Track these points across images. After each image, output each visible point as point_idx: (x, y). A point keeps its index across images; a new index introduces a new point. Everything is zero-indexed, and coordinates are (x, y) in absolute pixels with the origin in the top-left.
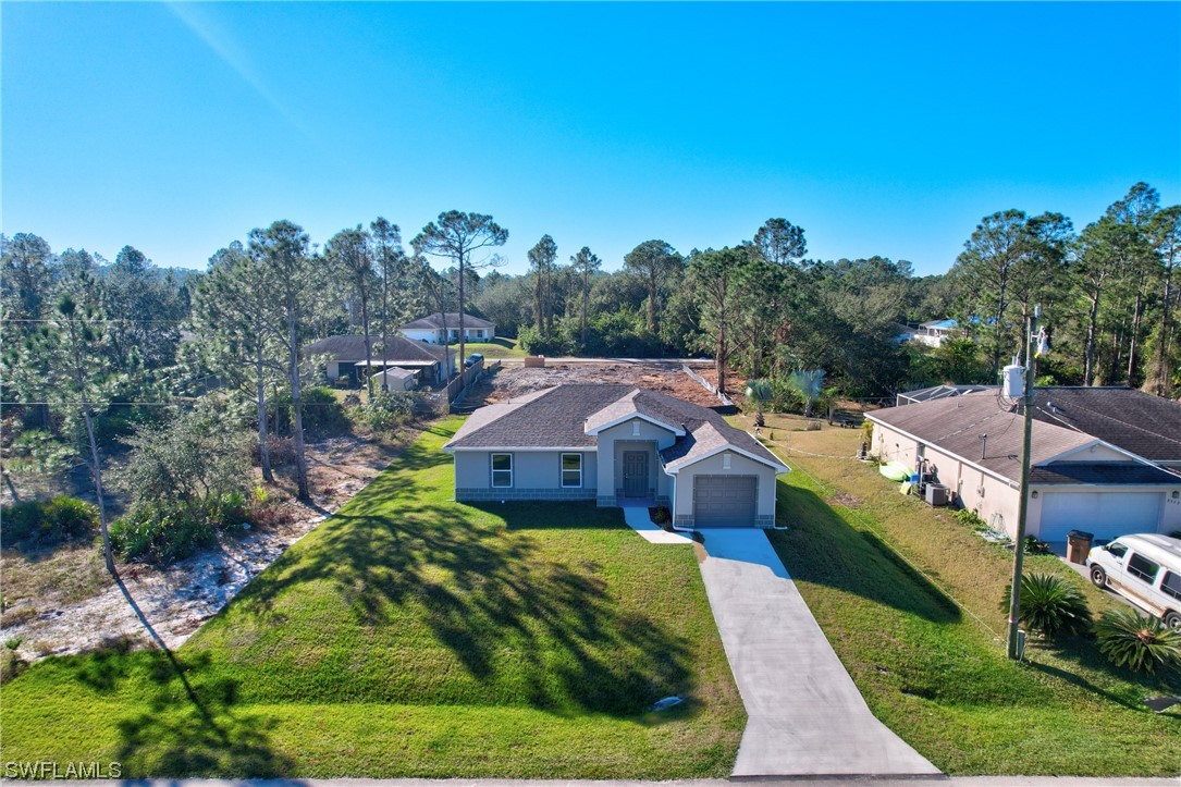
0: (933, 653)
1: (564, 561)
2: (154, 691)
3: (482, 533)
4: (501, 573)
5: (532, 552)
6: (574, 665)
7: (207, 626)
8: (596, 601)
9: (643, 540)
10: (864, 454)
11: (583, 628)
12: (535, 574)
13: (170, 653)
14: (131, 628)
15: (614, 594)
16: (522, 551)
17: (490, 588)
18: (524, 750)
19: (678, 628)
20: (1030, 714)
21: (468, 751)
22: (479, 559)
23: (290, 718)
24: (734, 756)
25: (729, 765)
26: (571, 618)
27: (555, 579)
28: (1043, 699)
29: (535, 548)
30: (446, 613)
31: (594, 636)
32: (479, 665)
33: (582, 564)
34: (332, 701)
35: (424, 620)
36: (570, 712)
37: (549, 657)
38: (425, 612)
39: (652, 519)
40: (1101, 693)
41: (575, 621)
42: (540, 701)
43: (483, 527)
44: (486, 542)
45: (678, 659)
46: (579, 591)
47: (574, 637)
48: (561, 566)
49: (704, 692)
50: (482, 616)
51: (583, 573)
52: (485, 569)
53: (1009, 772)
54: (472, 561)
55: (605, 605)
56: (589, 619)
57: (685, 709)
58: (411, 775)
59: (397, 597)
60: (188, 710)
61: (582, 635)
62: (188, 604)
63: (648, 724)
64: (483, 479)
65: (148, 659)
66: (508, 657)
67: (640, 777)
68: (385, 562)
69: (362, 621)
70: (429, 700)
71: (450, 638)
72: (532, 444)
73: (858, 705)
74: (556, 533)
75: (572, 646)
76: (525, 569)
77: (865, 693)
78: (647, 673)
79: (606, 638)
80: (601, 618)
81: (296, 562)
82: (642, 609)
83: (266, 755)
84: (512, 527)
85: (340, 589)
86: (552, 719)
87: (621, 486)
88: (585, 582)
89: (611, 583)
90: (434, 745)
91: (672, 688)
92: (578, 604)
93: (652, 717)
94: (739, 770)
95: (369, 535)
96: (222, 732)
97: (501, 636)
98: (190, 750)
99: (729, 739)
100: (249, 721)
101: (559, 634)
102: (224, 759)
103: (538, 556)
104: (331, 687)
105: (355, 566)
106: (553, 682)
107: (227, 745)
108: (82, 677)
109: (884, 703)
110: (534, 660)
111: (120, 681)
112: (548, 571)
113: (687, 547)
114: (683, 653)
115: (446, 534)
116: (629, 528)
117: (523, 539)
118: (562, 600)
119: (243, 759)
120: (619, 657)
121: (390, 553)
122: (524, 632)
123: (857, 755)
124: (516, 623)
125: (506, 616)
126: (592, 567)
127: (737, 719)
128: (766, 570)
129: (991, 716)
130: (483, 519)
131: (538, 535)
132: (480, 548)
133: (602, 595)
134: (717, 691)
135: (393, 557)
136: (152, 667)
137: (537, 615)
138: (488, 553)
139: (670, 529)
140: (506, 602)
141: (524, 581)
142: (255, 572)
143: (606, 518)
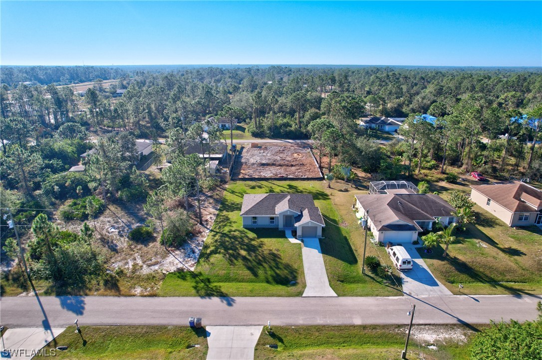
0: (347, 272)
1: (271, 249)
2: (194, 280)
3: (252, 240)
4: (258, 252)
5: (264, 246)
6: (274, 275)
7: (196, 265)
8: (279, 260)
9: (290, 242)
10: (354, 207)
11: (276, 266)
12: (265, 252)
13: (193, 272)
14: (180, 266)
15: (282, 258)
16: (261, 245)
17: (256, 256)
18: (266, 292)
19: (295, 266)
20: (360, 285)
21: (257, 292)
22: (252, 248)
23: (223, 286)
24: (303, 293)
25: (302, 295)
26: (273, 264)
27: (269, 254)
28: (365, 282)
29: (265, 245)
30: (247, 263)
31: (278, 268)
32: (255, 274)
33: (276, 250)
34: (229, 282)
35: (243, 265)
36: (274, 284)
37: (269, 273)
38: (243, 263)
39: (292, 235)
40: (376, 281)
42: (268, 282)
43: (251, 237)
44: (253, 242)
45: (295, 274)
46: (275, 257)
47: (274, 268)
48: (270, 250)
49: (299, 280)
50: (254, 263)
51: (276, 252)
52: (254, 251)
53: (349, 296)
54: (251, 249)
55: (281, 261)
56: (277, 264)
57: (294, 284)
58: (248, 296)
59: (236, 259)
60: (203, 284)
61: (276, 268)
62: (189, 259)
63: (288, 287)
64: (250, 223)
65: (189, 273)
66: (261, 272)
67: (287, 297)
68: (231, 249)
69: (231, 265)
70: (247, 282)
71: (249, 268)
72: (262, 214)
73: (327, 283)
74: (269, 239)
75: (274, 270)
76: (263, 251)
77: (329, 281)
78: (289, 276)
79: (281, 269)
80: (280, 264)
81: (209, 247)
82: (288, 262)
83: (222, 292)
84: (259, 237)
85: (223, 257)
86: (271, 286)
87: (285, 224)
88: (276, 255)
89: (282, 255)
90: (251, 291)
91: (293, 280)
92: (274, 260)
93: (289, 285)
96: (212, 288)
97: (259, 268)
98: (208, 292)
99: (302, 290)
100: (215, 286)
101: (271, 267)
102: (215, 294)
103: (265, 247)
104: (228, 279)
106: (270, 279)
107: (214, 291)
108: (178, 277)
109: (332, 283)
110: (266, 273)
111: (187, 278)
112: (268, 252)
113: (300, 244)
114: (296, 272)
115: (243, 240)
116: (287, 238)
117: (261, 241)
118: (272, 260)
119: (218, 294)
120: (283, 273)
121: (231, 246)
122: (264, 267)
123: (324, 293)
124: (262, 265)
125: (259, 263)
126: (278, 250)
127: (305, 286)
128: (317, 251)
129: (353, 286)
130: (251, 235)
131: (265, 240)
132: (252, 244)
133: (280, 258)
134: (302, 280)
135: (233, 248)
136: (191, 275)
137: (265, 262)
138: (253, 246)
139: (296, 238)
140: (259, 260)
141: (263, 254)
142: (200, 250)
143: (281, 234)
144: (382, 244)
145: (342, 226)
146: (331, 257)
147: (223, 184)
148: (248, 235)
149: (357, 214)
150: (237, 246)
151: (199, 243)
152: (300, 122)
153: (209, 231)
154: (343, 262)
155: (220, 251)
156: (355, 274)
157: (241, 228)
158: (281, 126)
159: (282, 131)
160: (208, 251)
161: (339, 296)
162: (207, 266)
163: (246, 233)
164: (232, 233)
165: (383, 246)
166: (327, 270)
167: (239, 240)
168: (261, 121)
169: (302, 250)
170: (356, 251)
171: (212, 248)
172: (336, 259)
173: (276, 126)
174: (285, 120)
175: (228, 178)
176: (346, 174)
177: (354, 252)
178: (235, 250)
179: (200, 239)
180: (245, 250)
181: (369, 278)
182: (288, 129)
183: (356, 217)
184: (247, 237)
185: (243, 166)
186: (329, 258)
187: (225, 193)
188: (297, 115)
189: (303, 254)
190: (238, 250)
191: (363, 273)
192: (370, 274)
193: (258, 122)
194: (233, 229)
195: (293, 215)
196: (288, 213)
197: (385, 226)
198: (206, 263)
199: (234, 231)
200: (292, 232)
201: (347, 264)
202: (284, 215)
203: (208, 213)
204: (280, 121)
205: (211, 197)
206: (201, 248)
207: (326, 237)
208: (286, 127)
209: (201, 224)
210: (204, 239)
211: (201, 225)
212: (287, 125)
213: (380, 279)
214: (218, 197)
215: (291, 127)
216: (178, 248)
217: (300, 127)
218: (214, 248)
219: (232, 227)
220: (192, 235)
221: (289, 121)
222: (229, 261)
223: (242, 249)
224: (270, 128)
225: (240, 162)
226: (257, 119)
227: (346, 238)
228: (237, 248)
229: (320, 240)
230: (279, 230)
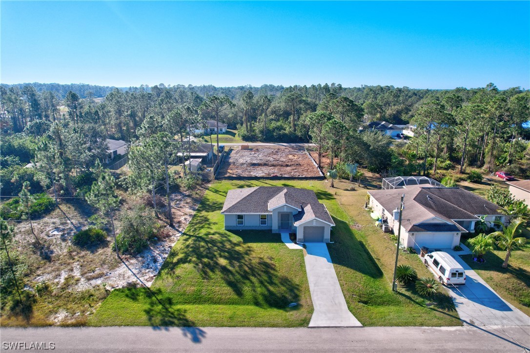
0: (370, 289)
1: (262, 256)
2: (149, 300)
3: (236, 245)
4: (243, 261)
5: (252, 253)
6: (266, 293)
7: (156, 279)
8: (272, 272)
9: (287, 248)
10: (366, 206)
11: (268, 281)
12: (253, 261)
13: (149, 288)
14: (133, 279)
15: (278, 269)
16: (248, 252)
17: (240, 267)
18: (254, 319)
19: (296, 281)
20: (392, 308)
21: (239, 319)
22: (236, 256)
23: (190, 309)
24: (309, 321)
25: (308, 324)
26: (265, 277)
27: (260, 263)
28: (398, 303)
29: (253, 251)
30: (228, 276)
31: (271, 283)
32: (239, 292)
33: (268, 258)
34: (199, 304)
35: (222, 278)
36: (265, 307)
37: (259, 290)
38: (222, 276)
39: (290, 238)
40: (414, 302)
41: (266, 278)
42: (257, 304)
43: (235, 242)
44: (237, 248)
45: (296, 291)
46: (267, 267)
47: (266, 284)
48: (261, 258)
49: (303, 302)
50: (238, 276)
51: (268, 261)
52: (238, 260)
53: (381, 325)
54: (234, 256)
55: (276, 273)
56: (270, 278)
57: (297, 307)
58: (226, 326)
59: (212, 270)
60: (160, 307)
61: (268, 283)
62: (147, 270)
63: (287, 311)
64: (234, 223)
65: (143, 290)
66: (247, 289)
67: (285, 327)
68: (207, 257)
69: (204, 278)
70: (226, 303)
71: (230, 284)
72: (250, 212)
73: (345, 306)
74: (259, 244)
75: (265, 286)
76: (250, 260)
77: (348, 303)
78: (287, 295)
79: (275, 284)
80: (274, 277)
81: (177, 255)
82: (286, 274)
83: (186, 320)
84: (245, 242)
85: (195, 267)
86: (261, 309)
87: (280, 225)
88: (269, 265)
89: (277, 265)
90: (230, 318)
91: (294, 300)
92: (267, 272)
93: (288, 309)
94: (311, 325)
95: (199, 245)
96: (172, 313)
97: (244, 283)
98: (166, 319)
99: (308, 316)
100: (178, 310)
101: (261, 282)
102: (176, 321)
103: (254, 255)
104: (198, 299)
105: (198, 258)
106: (260, 298)
107: (175, 318)
108: (127, 296)
109: (352, 306)
110: (254, 291)
111: (138, 297)
112: (257, 260)
113: (301, 251)
114: (298, 289)
115: (224, 245)
116: (283, 242)
117: (249, 247)
118: (262, 271)
119: (181, 322)
120: (279, 290)
121: (207, 253)
122: (252, 282)
123: (342, 321)
124: (249, 279)
125: (245, 276)
126: (271, 258)
127: (311, 311)
128: (325, 259)
129: (381, 309)
130: (235, 239)
131: (254, 245)
132: (235, 251)
133: (274, 270)
134: (307, 301)
135: (209, 255)
136: (145, 292)
137: (255, 276)
138: (238, 253)
139: (296, 243)
140: (245, 271)
141: (250, 264)
142: (164, 258)
143: (275, 238)
144: (412, 250)
145: (354, 229)
146: (345, 268)
147: (206, 183)
148: (231, 239)
149: (372, 214)
150: (216, 253)
151: (165, 250)
152: (295, 125)
153: (180, 234)
154: (363, 275)
155: (190, 259)
156: (382, 292)
157: (223, 230)
158: (274, 130)
159: (275, 134)
160: (175, 260)
161: (364, 325)
162: (170, 280)
163: (229, 236)
164: (210, 236)
165: (415, 253)
166: (341, 285)
167: (219, 245)
168: (253, 125)
169: (305, 258)
170: (379, 260)
171: (181, 256)
172: (353, 271)
173: (268, 130)
174: (279, 124)
175: (212, 176)
176: (352, 172)
177: (377, 261)
178: (211, 258)
179: (167, 244)
180: (225, 258)
181: (404, 298)
182: (282, 132)
183: (371, 217)
184: (230, 241)
185: (231, 166)
186: (343, 269)
187: (207, 192)
188: (291, 118)
189: (306, 264)
190: (217, 258)
191: (393, 290)
192: (403, 291)
193: (249, 126)
194: (212, 231)
195: (291, 213)
196: (285, 210)
197: (416, 225)
198: (169, 276)
199: (213, 234)
200: (291, 235)
201: (369, 277)
202: (279, 213)
203: (183, 214)
204: (274, 125)
205: (189, 196)
206: (166, 256)
207: (336, 242)
208: (280, 130)
209: (172, 225)
210: (173, 245)
211: (170, 228)
212: (280, 128)
213: (420, 300)
214: (197, 196)
215: (285, 130)
216: (134, 256)
217: (295, 130)
218: (183, 255)
219: (211, 229)
220: (156, 239)
221: (283, 124)
222: (202, 273)
223: (221, 256)
224: (262, 132)
225: (228, 162)
226: (249, 124)
227: (361, 244)
228: (215, 256)
229: (328, 245)
230: (273, 232)
